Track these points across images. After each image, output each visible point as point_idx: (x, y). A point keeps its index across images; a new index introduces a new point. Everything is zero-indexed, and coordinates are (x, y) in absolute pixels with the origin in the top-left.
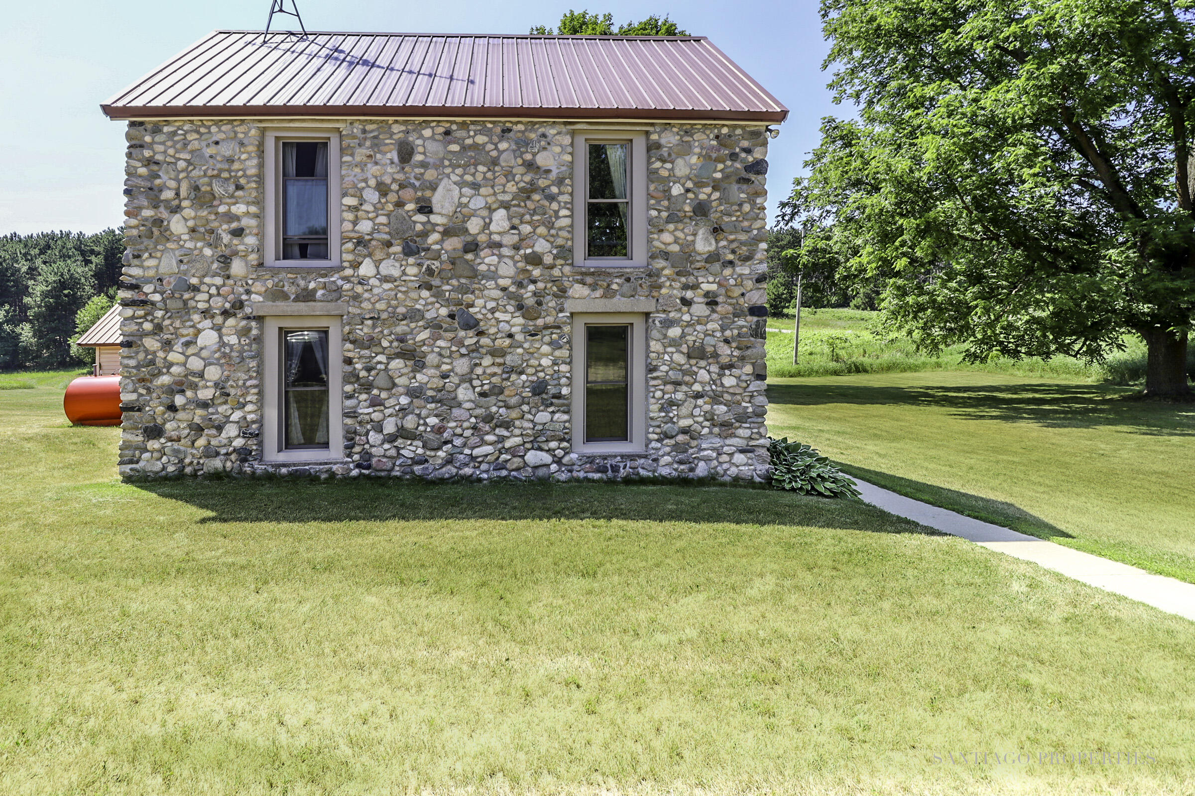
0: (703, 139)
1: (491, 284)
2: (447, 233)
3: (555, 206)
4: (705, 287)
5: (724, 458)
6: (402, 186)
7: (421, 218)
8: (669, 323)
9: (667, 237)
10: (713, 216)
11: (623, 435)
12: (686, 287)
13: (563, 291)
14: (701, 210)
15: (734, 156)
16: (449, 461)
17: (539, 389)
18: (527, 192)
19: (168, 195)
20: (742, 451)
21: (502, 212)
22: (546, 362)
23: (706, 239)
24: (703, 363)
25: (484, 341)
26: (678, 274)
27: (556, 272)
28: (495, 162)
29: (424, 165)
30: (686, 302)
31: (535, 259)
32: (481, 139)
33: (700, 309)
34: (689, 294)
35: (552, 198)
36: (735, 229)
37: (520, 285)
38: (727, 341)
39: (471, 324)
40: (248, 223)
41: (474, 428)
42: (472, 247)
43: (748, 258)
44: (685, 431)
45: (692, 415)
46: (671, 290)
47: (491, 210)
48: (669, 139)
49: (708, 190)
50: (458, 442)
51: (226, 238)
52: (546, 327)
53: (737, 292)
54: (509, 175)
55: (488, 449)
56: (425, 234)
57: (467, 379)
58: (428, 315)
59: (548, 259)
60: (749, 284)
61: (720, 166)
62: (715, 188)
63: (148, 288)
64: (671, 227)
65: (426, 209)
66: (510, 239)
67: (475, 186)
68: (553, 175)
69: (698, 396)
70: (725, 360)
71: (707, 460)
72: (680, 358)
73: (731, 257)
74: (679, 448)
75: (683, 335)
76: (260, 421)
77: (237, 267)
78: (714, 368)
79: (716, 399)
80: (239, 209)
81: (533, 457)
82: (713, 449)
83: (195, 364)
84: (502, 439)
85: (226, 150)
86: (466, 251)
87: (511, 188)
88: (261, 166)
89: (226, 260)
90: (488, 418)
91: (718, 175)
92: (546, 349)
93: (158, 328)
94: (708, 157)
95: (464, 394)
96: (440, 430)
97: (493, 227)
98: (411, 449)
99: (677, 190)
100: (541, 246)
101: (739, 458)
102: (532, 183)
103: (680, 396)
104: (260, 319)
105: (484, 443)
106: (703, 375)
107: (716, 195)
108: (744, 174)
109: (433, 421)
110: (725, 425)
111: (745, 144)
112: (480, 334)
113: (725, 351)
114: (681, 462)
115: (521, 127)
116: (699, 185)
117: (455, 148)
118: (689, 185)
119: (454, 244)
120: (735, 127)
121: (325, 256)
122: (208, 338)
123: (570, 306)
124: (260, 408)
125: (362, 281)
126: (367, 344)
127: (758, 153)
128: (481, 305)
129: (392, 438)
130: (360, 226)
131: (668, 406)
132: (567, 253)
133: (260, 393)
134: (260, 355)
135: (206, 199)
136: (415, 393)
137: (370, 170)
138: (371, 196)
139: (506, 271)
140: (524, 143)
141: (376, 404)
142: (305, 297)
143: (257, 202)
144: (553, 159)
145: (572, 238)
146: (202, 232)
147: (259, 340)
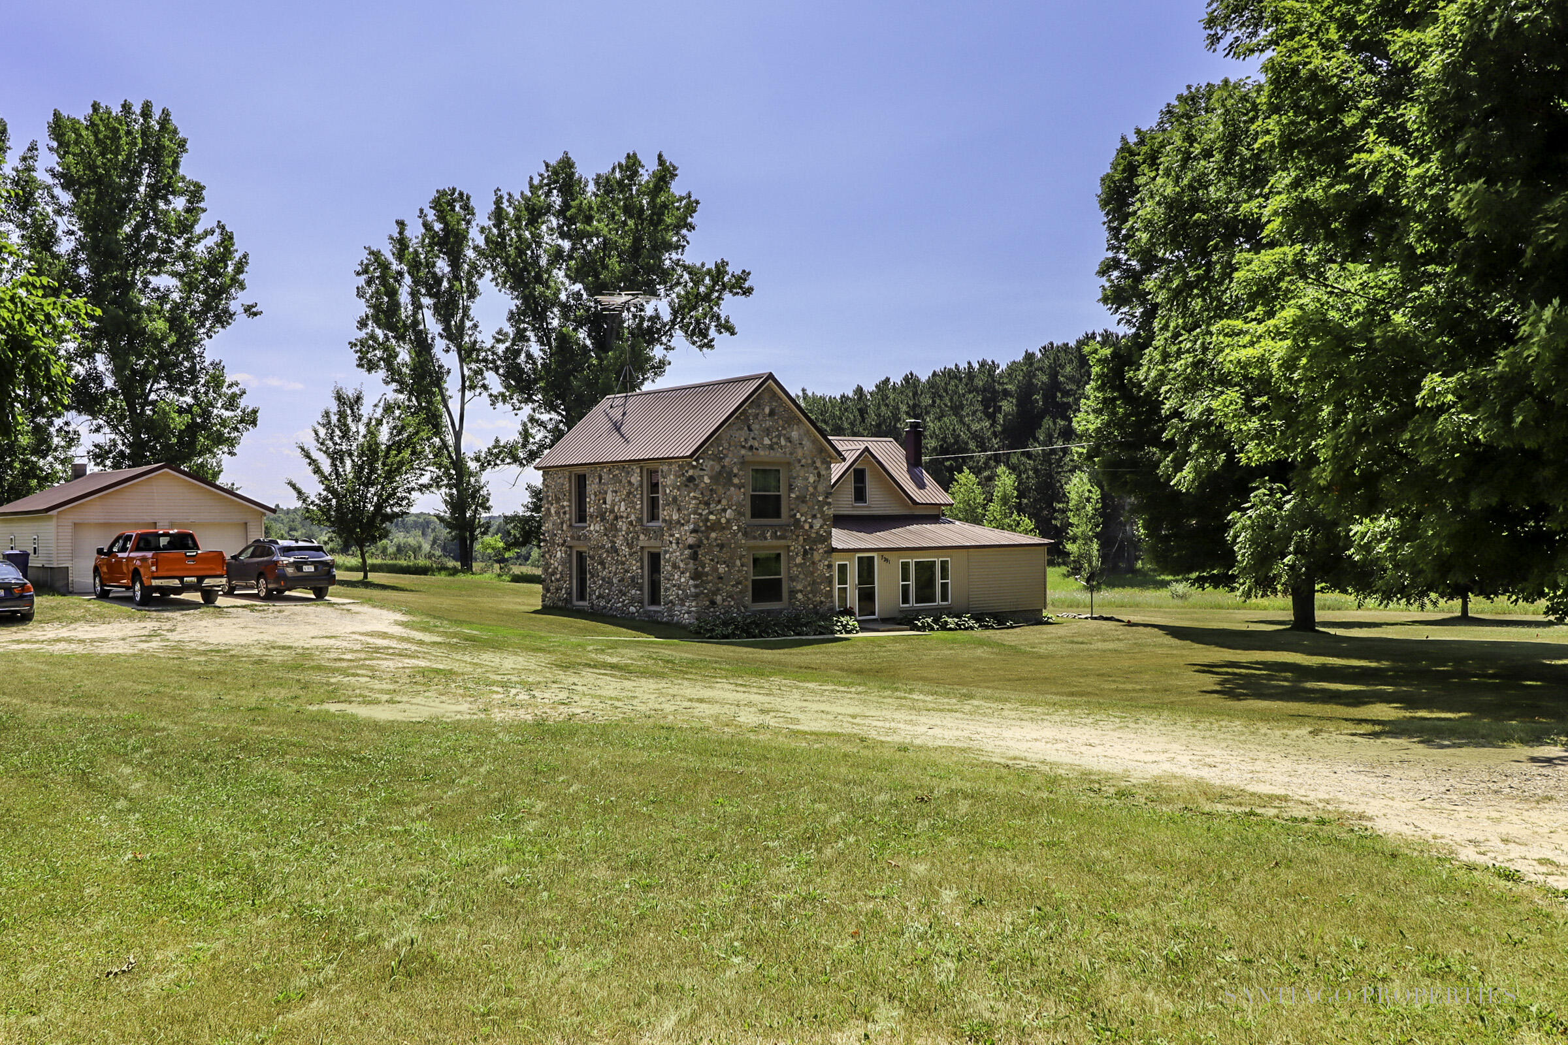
0: (675, 469)
1: (620, 534)
2: (610, 512)
3: (636, 500)
4: (676, 536)
5: (682, 615)
6: (599, 493)
7: (604, 506)
8: (666, 552)
9: (665, 513)
10: (678, 503)
11: (659, 604)
12: (671, 536)
13: (639, 537)
14: (675, 499)
15: (683, 475)
17: (633, 578)
18: (629, 493)
19: (550, 499)
20: (687, 613)
21: (623, 503)
22: (635, 568)
23: (675, 514)
24: (676, 571)
25: (619, 558)
26: (668, 529)
27: (636, 529)
28: (621, 482)
29: (604, 484)
30: (671, 542)
31: (631, 523)
32: (618, 473)
33: (674, 546)
34: (671, 539)
35: (635, 496)
36: (685, 508)
37: (627, 535)
38: (682, 561)
39: (616, 551)
40: (567, 509)
42: (616, 518)
43: (688, 522)
44: (671, 602)
45: (672, 595)
46: (667, 537)
47: (621, 503)
48: (667, 469)
49: (676, 491)
50: (613, 601)
51: (562, 515)
52: (634, 553)
53: (684, 538)
54: (624, 487)
55: (620, 605)
56: (605, 513)
57: (615, 574)
58: (606, 547)
59: (634, 523)
60: (688, 534)
61: (679, 480)
62: (678, 490)
64: (667, 508)
65: (605, 503)
66: (625, 515)
67: (616, 492)
68: (635, 487)
69: (674, 586)
70: (681, 570)
71: (677, 616)
72: (669, 568)
73: (683, 522)
74: (670, 610)
75: (670, 558)
76: (571, 588)
77: (565, 527)
78: (679, 573)
79: (679, 588)
80: (565, 503)
81: (632, 609)
82: (679, 611)
83: (556, 564)
85: (561, 480)
86: (614, 520)
87: (625, 493)
88: (570, 486)
89: (562, 523)
90: (621, 591)
91: (679, 484)
92: (634, 562)
93: (549, 550)
94: (675, 475)
95: (615, 581)
96: (608, 595)
97: (621, 510)
98: (602, 603)
99: (668, 491)
101: (686, 616)
102: (630, 490)
103: (669, 586)
104: (570, 547)
105: (619, 602)
106: (676, 577)
107: (678, 493)
108: (687, 483)
109: (607, 591)
110: (682, 600)
111: (686, 469)
112: (618, 555)
113: (682, 565)
114: (670, 615)
115: (627, 468)
116: (674, 488)
117: (611, 477)
118: (671, 488)
119: (612, 517)
120: (683, 462)
121: (586, 522)
122: (559, 554)
123: (641, 544)
124: (571, 583)
125: (591, 532)
126: (592, 558)
127: (691, 472)
128: (618, 542)
129: (598, 598)
130: (591, 510)
131: (667, 589)
132: (640, 520)
133: (571, 577)
134: (571, 562)
135: (558, 500)
136: (603, 579)
137: (592, 487)
138: (593, 497)
139: (624, 528)
140: (628, 473)
141: (595, 583)
142: (579, 538)
143: (570, 501)
144: (635, 479)
145: (642, 513)
146: (557, 513)
147: (570, 555)
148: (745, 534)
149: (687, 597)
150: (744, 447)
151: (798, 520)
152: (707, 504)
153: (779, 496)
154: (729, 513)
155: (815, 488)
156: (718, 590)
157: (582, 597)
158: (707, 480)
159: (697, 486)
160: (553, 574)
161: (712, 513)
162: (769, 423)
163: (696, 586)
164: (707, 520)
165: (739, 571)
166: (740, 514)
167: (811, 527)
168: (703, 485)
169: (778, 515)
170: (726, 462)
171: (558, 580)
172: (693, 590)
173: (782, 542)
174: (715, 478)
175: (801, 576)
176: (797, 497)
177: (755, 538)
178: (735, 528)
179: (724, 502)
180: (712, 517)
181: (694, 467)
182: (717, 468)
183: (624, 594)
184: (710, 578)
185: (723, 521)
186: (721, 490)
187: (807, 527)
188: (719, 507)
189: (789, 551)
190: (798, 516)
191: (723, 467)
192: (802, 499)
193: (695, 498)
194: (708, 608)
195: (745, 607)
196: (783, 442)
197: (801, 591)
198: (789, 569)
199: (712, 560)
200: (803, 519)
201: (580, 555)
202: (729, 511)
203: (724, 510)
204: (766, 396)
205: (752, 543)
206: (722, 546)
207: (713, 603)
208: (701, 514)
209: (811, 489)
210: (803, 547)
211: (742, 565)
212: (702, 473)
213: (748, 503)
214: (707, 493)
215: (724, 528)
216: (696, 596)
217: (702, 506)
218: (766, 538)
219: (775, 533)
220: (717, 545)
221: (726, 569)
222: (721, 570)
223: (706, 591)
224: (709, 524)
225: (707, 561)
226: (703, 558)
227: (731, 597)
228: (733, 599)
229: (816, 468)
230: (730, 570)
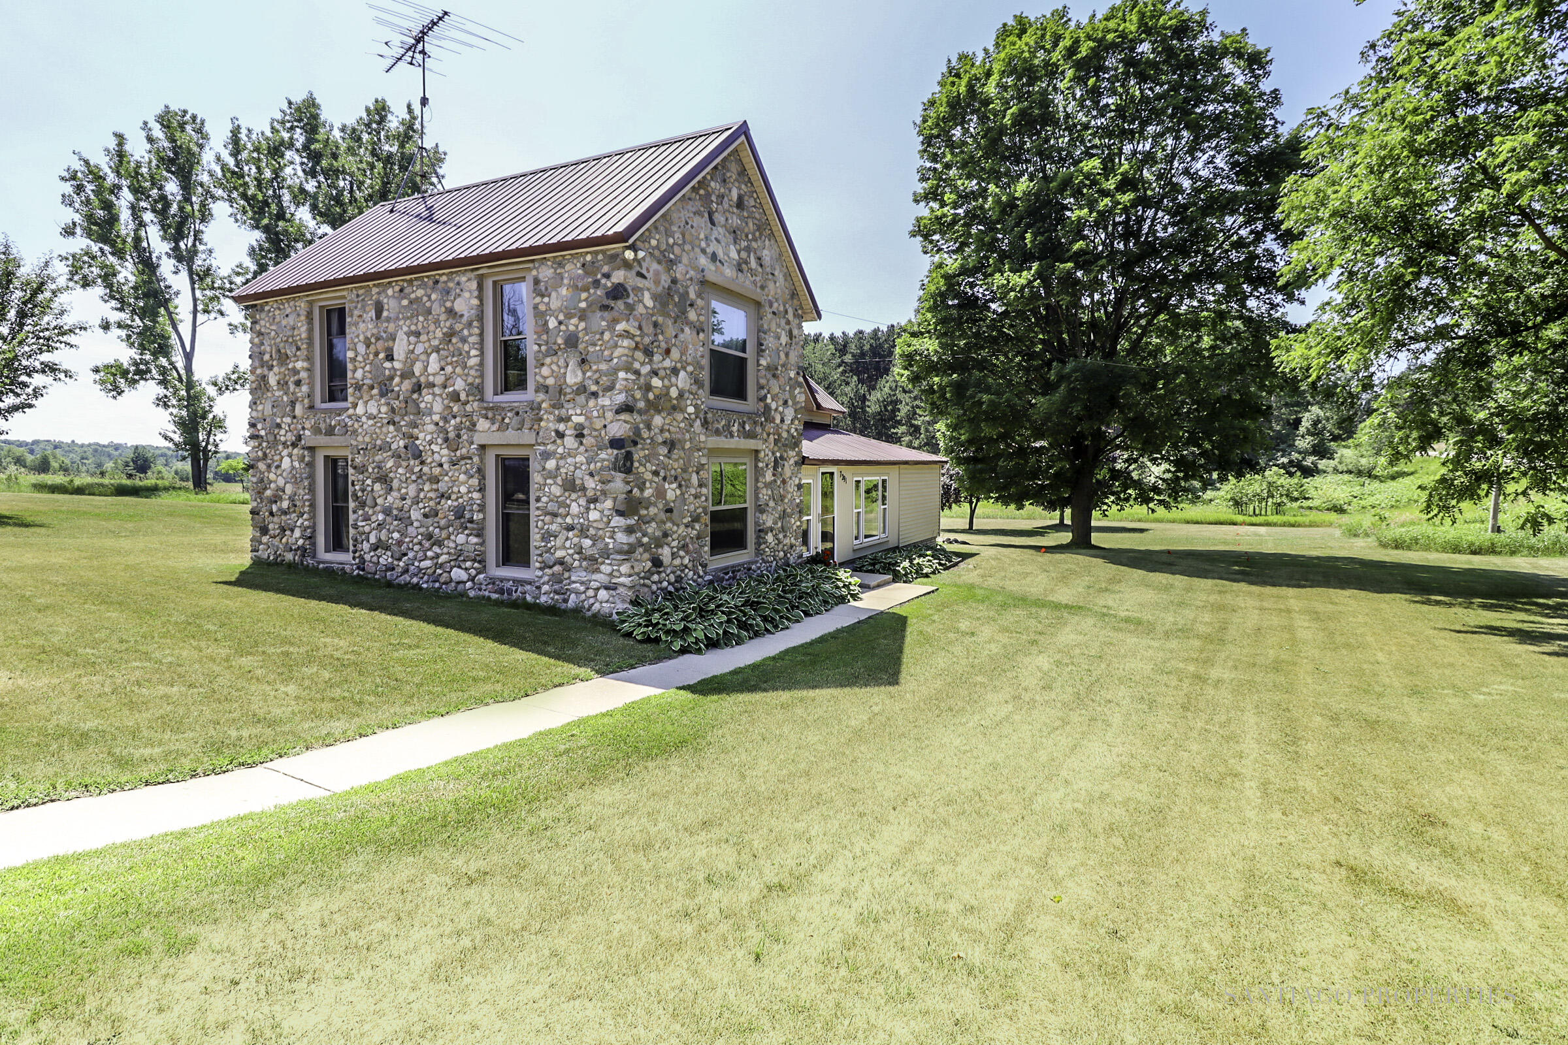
0: (573, 269)
1: (427, 419)
2: (403, 377)
3: (466, 348)
4: (576, 419)
5: (591, 593)
6: (378, 339)
7: (387, 365)
8: (547, 456)
9: (545, 371)
10: (581, 347)
11: (525, 563)
12: (560, 420)
13: (474, 425)
14: (572, 341)
15: (596, 283)
16: (406, 571)
17: (459, 513)
18: (450, 335)
19: (267, 357)
20: (607, 588)
21: (434, 355)
22: (463, 489)
23: (574, 371)
24: (574, 496)
25: (426, 469)
26: (554, 406)
27: (468, 408)
28: (429, 312)
29: (388, 320)
30: (560, 435)
31: (455, 397)
32: (420, 293)
33: (570, 442)
34: (561, 427)
35: (464, 340)
36: (600, 359)
37: (446, 420)
38: (591, 475)
39: (418, 455)
40: (303, 375)
41: (420, 543)
42: (418, 388)
43: (611, 388)
44: (561, 562)
45: (564, 548)
46: (549, 423)
47: (429, 355)
48: (546, 273)
49: (574, 321)
50: (411, 555)
51: (292, 387)
52: (463, 458)
53: (598, 424)
54: (437, 322)
55: (427, 563)
56: (392, 378)
57: (417, 501)
58: (394, 446)
59: (463, 396)
60: (609, 415)
61: (584, 295)
62: (581, 319)
63: (259, 426)
64: (548, 360)
65: (390, 358)
66: (439, 380)
67: (417, 334)
68: (464, 320)
69: (570, 528)
70: (590, 493)
71: (578, 593)
72: (556, 490)
73: (594, 388)
74: (557, 579)
75: (558, 468)
76: (314, 528)
77: (299, 410)
78: (582, 502)
79: (583, 532)
80: (299, 365)
81: (458, 574)
82: (582, 583)
83: (281, 482)
84: (438, 556)
85: (291, 320)
86: (414, 392)
87: (439, 334)
88: (310, 331)
89: (293, 403)
90: (429, 537)
91: (583, 305)
92: (462, 477)
93: (265, 455)
94: (575, 288)
95: (415, 515)
96: (400, 543)
97: (430, 370)
98: (385, 559)
99: (552, 323)
100: (459, 385)
101: (603, 594)
102: (451, 328)
103: (554, 527)
104: (312, 449)
105: (426, 558)
106: (574, 508)
107: (582, 325)
108: (606, 302)
109: (396, 535)
110: (592, 559)
111: (606, 269)
112: (422, 463)
113: (590, 483)
114: (556, 592)
115: (444, 278)
116: (569, 316)
117: (405, 302)
118: (561, 317)
119: (407, 385)
120: (596, 253)
121: (346, 399)
122: (286, 463)
123: (479, 439)
124: (313, 517)
125: (358, 419)
126: (361, 469)
127: (618, 276)
128: (423, 438)
129: (375, 548)
130: (357, 374)
131: (547, 536)
132: (478, 390)
133: (313, 506)
134: (312, 477)
135: (283, 358)
136: (387, 512)
137: (360, 328)
138: (361, 348)
139: (438, 407)
140: (448, 292)
141: (367, 518)
142: (330, 431)
143: (309, 359)
144: (465, 304)
145: (482, 376)
146: (282, 384)
147: (311, 465)
148: (705, 423)
149: (605, 553)
150: (703, 251)
151: (767, 408)
152: (648, 353)
153: (743, 361)
154: (683, 381)
155: (787, 355)
156: (665, 535)
157: (337, 542)
158: (649, 303)
159: (631, 308)
160: (275, 499)
161: (655, 373)
162: (735, 221)
163: (630, 530)
164: (648, 388)
165: (696, 496)
166: (697, 382)
167: (782, 421)
168: (640, 309)
169: (741, 394)
170: (679, 271)
171: (285, 513)
172: (622, 537)
173: (752, 444)
174: (663, 299)
175: (772, 504)
176: (768, 368)
177: (717, 432)
178: (691, 409)
179: (675, 355)
180: (656, 382)
181: (627, 265)
182: (665, 280)
183: (439, 543)
184: (653, 511)
185: (674, 393)
186: (671, 331)
187: (778, 421)
188: (667, 363)
189: (757, 460)
190: (769, 400)
191: (674, 281)
192: (772, 370)
193: (627, 334)
194: (650, 573)
195: (704, 566)
196: (753, 264)
197: (772, 530)
198: (757, 489)
199: (656, 473)
200: (774, 406)
201: (332, 463)
202: (682, 374)
203: (675, 371)
204: (734, 168)
205: (714, 442)
206: (671, 445)
207: (657, 563)
208: (637, 373)
209: (782, 355)
210: (773, 453)
211: (700, 486)
212: (640, 283)
213: (705, 362)
214: (648, 329)
215: (674, 408)
216: (628, 552)
217: (639, 355)
218: (732, 436)
219: (742, 425)
220: (665, 443)
221: (678, 492)
222: (670, 495)
223: (645, 540)
224: (651, 396)
225: (648, 476)
226: (642, 469)
227: (684, 547)
228: (687, 552)
229: (788, 323)
230: (682, 494)
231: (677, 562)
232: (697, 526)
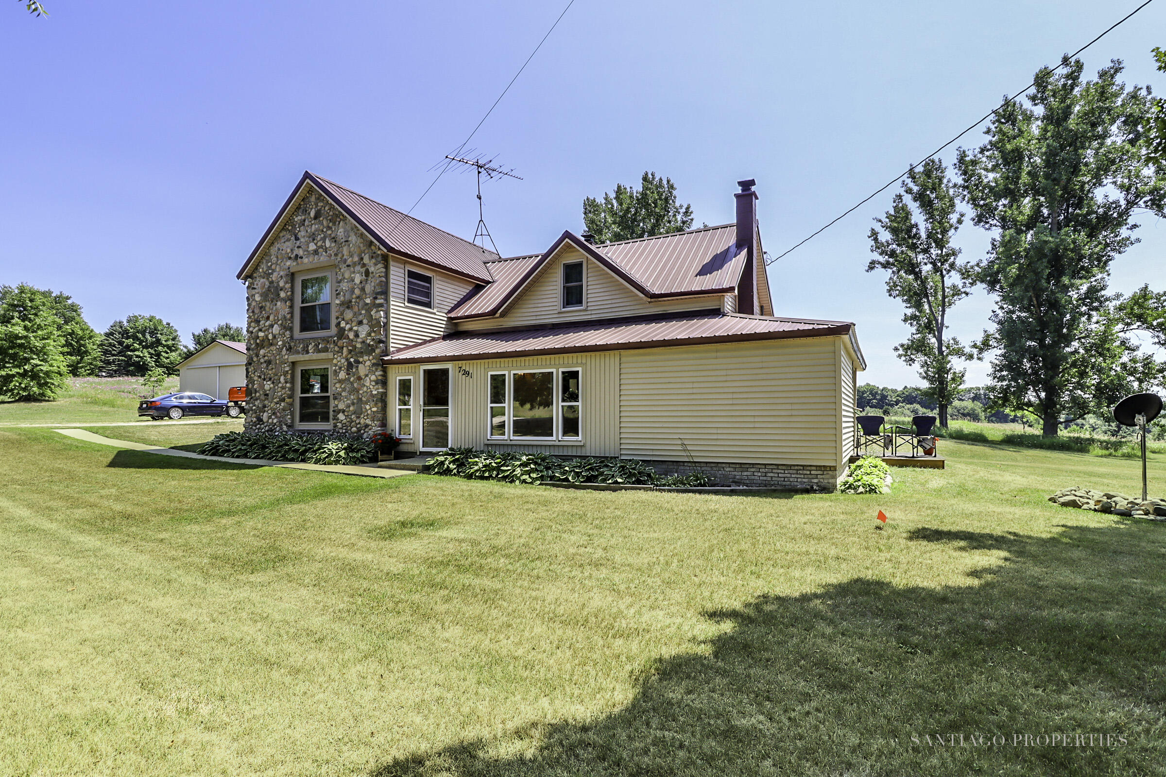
148: (287, 349)
150: (290, 258)
151: (344, 330)
152: (258, 322)
153: (329, 305)
154: (276, 329)
155: (362, 289)
156: (265, 406)
158: (258, 298)
159: (250, 305)
161: (260, 330)
162: (315, 227)
164: (258, 337)
165: (283, 388)
166: (286, 328)
167: (357, 336)
168: (253, 304)
169: (328, 325)
173: (323, 356)
174: (266, 294)
175: (345, 394)
177: (297, 352)
178: (279, 343)
179: (271, 318)
180: (261, 334)
181: (249, 287)
182: (266, 285)
185: (269, 337)
186: (269, 307)
187: (351, 335)
188: (268, 323)
190: (343, 324)
191: (272, 282)
193: (249, 317)
196: (328, 244)
197: (344, 411)
198: (334, 384)
199: (260, 377)
200: (348, 327)
202: (276, 326)
203: (272, 326)
204: (313, 199)
205: (295, 358)
206: (268, 363)
207: (260, 420)
208: (251, 333)
209: (357, 291)
210: (347, 360)
212: (253, 292)
213: (296, 315)
214: (259, 311)
215: (271, 345)
217: (253, 324)
218: (308, 352)
219: (317, 346)
220: (265, 362)
221: (272, 386)
222: (267, 387)
223: (254, 408)
224: (258, 341)
225: (256, 378)
226: (252, 375)
227: (274, 414)
228: (276, 417)
229: (364, 265)
230: (274, 387)
231: (270, 421)
232: (282, 404)
